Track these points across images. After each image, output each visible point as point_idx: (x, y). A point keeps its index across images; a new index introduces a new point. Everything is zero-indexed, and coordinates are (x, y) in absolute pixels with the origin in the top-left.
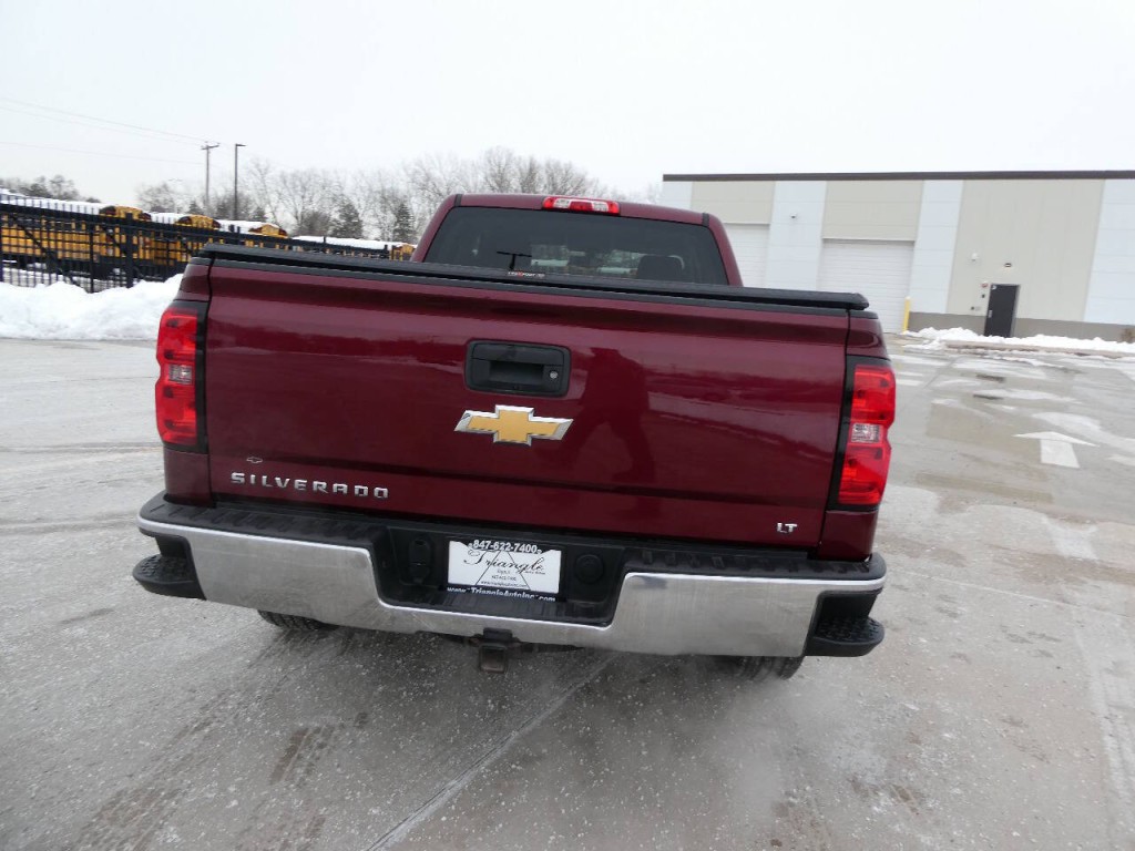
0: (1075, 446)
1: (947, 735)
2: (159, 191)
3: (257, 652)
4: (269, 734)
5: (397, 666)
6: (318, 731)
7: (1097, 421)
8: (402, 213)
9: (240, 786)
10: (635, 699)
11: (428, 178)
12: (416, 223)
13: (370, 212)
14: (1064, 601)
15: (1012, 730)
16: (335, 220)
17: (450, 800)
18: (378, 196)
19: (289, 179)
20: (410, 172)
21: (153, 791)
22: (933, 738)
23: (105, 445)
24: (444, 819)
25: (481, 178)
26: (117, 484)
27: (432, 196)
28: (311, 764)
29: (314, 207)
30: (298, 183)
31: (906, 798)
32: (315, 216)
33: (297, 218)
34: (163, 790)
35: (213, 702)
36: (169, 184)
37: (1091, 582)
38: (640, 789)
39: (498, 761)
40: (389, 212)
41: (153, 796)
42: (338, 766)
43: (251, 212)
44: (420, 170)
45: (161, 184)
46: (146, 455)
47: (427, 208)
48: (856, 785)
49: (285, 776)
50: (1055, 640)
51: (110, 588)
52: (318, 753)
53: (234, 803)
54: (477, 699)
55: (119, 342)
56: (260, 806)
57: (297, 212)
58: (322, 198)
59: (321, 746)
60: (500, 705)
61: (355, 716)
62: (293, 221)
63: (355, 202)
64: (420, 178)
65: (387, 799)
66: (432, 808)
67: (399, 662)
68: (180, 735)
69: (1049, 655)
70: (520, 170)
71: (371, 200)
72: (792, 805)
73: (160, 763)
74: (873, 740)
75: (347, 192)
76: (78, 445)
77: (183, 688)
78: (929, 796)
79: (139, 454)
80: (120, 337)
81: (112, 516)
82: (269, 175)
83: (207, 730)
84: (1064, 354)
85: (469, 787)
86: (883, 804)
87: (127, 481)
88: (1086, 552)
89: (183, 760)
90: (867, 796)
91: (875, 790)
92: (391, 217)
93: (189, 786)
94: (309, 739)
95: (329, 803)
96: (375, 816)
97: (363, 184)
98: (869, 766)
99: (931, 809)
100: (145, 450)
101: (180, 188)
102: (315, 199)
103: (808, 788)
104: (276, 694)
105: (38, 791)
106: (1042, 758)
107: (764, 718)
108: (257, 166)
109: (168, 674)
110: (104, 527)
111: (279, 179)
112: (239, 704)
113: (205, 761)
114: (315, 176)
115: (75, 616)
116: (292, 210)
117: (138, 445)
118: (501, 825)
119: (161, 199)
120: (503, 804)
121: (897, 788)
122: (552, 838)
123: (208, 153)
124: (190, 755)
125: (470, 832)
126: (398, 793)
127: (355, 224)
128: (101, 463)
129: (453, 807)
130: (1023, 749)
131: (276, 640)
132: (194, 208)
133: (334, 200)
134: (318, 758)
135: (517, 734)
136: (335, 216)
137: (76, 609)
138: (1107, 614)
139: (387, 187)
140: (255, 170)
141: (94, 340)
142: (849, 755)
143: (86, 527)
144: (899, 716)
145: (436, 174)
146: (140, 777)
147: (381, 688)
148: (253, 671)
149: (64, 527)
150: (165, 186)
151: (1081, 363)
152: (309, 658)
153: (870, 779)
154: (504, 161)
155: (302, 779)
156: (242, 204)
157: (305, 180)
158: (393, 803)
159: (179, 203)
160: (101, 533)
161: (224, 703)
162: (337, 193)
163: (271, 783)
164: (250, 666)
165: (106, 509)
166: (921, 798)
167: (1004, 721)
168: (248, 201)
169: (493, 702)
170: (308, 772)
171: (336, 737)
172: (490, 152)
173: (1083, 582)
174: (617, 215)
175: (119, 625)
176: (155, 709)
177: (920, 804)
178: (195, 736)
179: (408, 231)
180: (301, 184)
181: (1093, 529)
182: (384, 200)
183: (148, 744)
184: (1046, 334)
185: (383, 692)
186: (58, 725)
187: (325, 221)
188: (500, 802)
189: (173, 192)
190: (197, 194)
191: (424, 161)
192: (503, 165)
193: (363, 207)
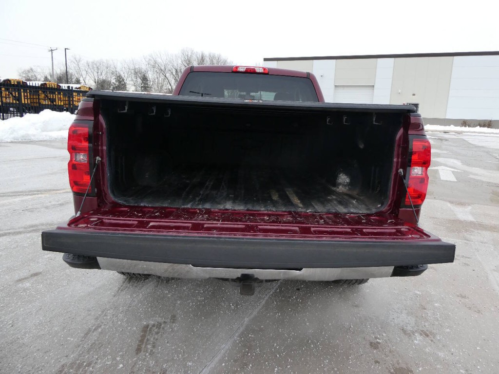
0: (453, 172)
1: (436, 304)
2: (29, 71)
3: (116, 289)
4: (131, 329)
5: (184, 291)
6: (154, 325)
7: (460, 161)
8: (145, 79)
9: (122, 356)
10: (296, 299)
11: (156, 62)
12: (151, 83)
13: (130, 79)
14: (468, 240)
15: (463, 300)
16: (113, 83)
17: (224, 354)
18: (133, 71)
19: (90, 64)
20: (147, 60)
21: (79, 363)
22: (431, 306)
23: (22, 192)
24: (223, 364)
25: (180, 62)
26: (31, 211)
27: (158, 71)
28: (154, 343)
29: (103, 77)
30: (95, 66)
31: (427, 336)
32: (104, 81)
33: (95, 82)
34: (84, 362)
35: (100, 315)
36: (33, 68)
37: (476, 231)
38: (310, 341)
39: (242, 333)
40: (138, 78)
41: (80, 366)
42: (167, 343)
43: (74, 80)
44: (152, 59)
45: (30, 68)
46: (43, 196)
48: (404, 331)
49: (143, 350)
50: (469, 258)
51: (38, 262)
52: (156, 336)
53: (121, 366)
54: (225, 304)
55: (19, 142)
56: (134, 366)
57: (95, 79)
58: (107, 73)
59: (157, 333)
60: (237, 306)
61: (170, 317)
62: (94, 84)
63: (123, 75)
64: (152, 63)
65: (195, 357)
66: (217, 359)
67: (185, 288)
68: (87, 334)
69: (468, 265)
71: (130, 73)
72: (379, 343)
73: (80, 349)
74: (406, 310)
75: (118, 70)
76: (8, 193)
77: (84, 309)
78: (436, 334)
79: (40, 196)
80: (20, 140)
81: (32, 226)
82: (82, 62)
83: (100, 330)
84: (439, 133)
85: (232, 348)
86: (418, 339)
87: (36, 209)
88: (470, 218)
89: (91, 346)
90: (410, 336)
91: (413, 333)
92: (139, 81)
93: (97, 359)
94: (150, 330)
95: (167, 361)
96: (191, 366)
97: (126, 66)
98: (407, 322)
99: (439, 340)
100: (42, 194)
101: (39, 70)
102: (103, 74)
103: (384, 334)
104: (130, 309)
105: (21, 368)
106: (479, 312)
107: (356, 303)
108: (75, 59)
109: (75, 303)
110: (30, 232)
111: (86, 64)
112: (113, 315)
113: (102, 346)
114: (103, 62)
115: (23, 277)
116: (93, 79)
117: (38, 191)
118: (251, 365)
119: (30, 75)
120: (249, 354)
121: (422, 331)
122: (276, 369)
123: (52, 53)
124: (94, 343)
125: (237, 369)
126: (199, 354)
127: (123, 84)
128: (22, 201)
129: (226, 358)
130: (470, 308)
131: (124, 282)
132: (46, 79)
133: (112, 74)
134: (157, 339)
135: (248, 319)
136: (113, 81)
137: (24, 273)
138: (486, 245)
139: (137, 67)
140: (74, 60)
141: (7, 142)
142: (398, 318)
143: (20, 233)
144: (413, 297)
145: (159, 60)
146: (72, 356)
147: (179, 302)
148: (116, 298)
149: (9, 233)
150: (31, 69)
151: (446, 136)
152: (142, 290)
153: (409, 328)
154: (190, 54)
155: (151, 351)
156: (69, 76)
157: (98, 64)
158: (197, 359)
159: (39, 77)
160: (28, 235)
161: (106, 315)
162: (114, 70)
163: (137, 354)
164: (114, 296)
165: (29, 223)
166: (434, 335)
167: (458, 296)
168: (71, 75)
169: (233, 305)
170: (154, 347)
171: (163, 328)
173: (473, 231)
174: (267, 74)
175: (46, 280)
176: (72, 321)
177: (434, 338)
178: (95, 333)
179: (148, 87)
180: (96, 67)
181: (470, 208)
182: (136, 73)
183: (72, 339)
184: (430, 124)
185: (180, 304)
186: (25, 333)
187: (109, 83)
188: (248, 354)
189: (35, 72)
190: (47, 72)
191: (153, 55)
192: (189, 56)
193: (126, 77)
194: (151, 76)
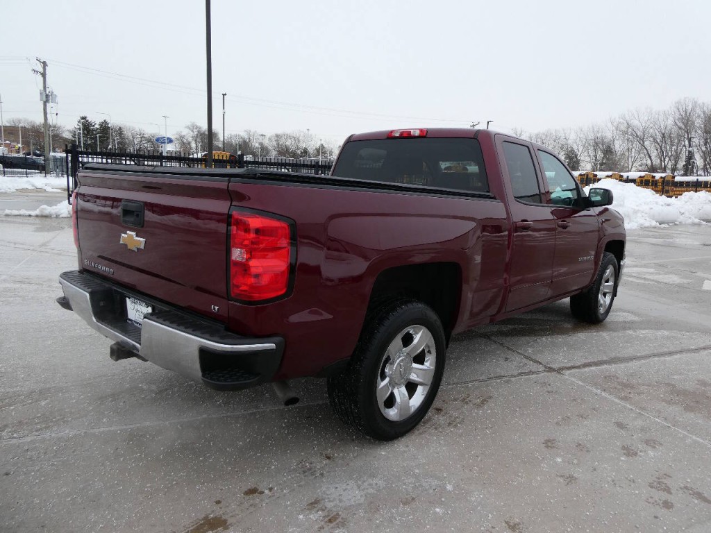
8: (608, 152)
11: (629, 126)
12: (618, 158)
13: (586, 154)
18: (592, 142)
20: (615, 124)
25: (670, 122)
40: (599, 152)
44: (623, 121)
47: (626, 148)
63: (575, 147)
64: (623, 128)
70: (704, 112)
71: (587, 145)
75: (570, 142)
78: (348, 528)
92: (600, 155)
97: (582, 136)
98: (344, 499)
121: (337, 515)
133: (562, 148)
139: (599, 135)
145: (635, 123)
154: (690, 107)
157: (544, 137)
162: (564, 143)
166: (340, 526)
172: (678, 103)
174: (424, 137)
182: (596, 144)
191: (627, 116)
192: (689, 112)
193: (580, 151)
194: (619, 146)
